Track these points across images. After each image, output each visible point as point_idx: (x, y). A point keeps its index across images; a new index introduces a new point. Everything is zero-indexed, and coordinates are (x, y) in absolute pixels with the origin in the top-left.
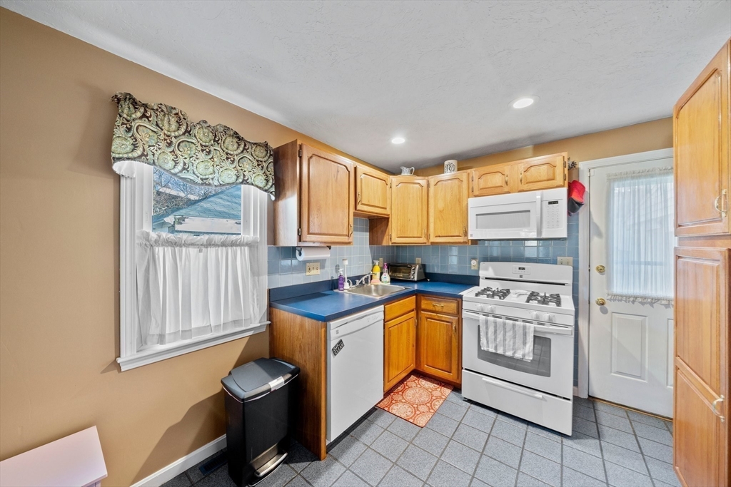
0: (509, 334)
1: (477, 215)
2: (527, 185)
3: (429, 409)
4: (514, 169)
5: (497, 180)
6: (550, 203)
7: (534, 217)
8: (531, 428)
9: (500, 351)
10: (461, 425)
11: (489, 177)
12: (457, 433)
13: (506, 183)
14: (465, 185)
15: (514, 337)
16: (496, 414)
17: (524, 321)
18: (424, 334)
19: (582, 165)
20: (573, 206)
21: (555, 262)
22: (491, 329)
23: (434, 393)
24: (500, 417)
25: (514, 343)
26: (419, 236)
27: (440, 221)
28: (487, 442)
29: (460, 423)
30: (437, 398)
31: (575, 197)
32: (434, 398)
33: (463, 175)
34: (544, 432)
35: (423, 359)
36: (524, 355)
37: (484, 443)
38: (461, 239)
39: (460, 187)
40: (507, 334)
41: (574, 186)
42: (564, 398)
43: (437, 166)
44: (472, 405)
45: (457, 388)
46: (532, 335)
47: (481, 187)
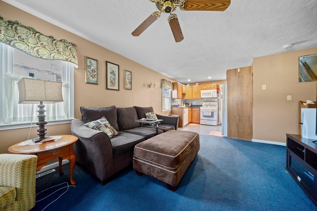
1: (202, 93)
2: (210, 89)
4: (209, 86)
5: (206, 87)
6: (214, 92)
7: (212, 94)
8: (211, 126)
9: (206, 115)
11: (204, 87)
14: (200, 88)
15: (208, 112)
16: (206, 125)
18: (193, 115)
19: (220, 85)
20: (218, 92)
21: (215, 102)
22: (205, 112)
26: (191, 97)
27: (195, 94)
31: (218, 91)
33: (200, 86)
34: (213, 126)
35: (193, 120)
36: (210, 115)
38: (199, 98)
39: (199, 88)
41: (218, 89)
43: (195, 83)
44: (202, 125)
45: (199, 124)
46: (211, 112)
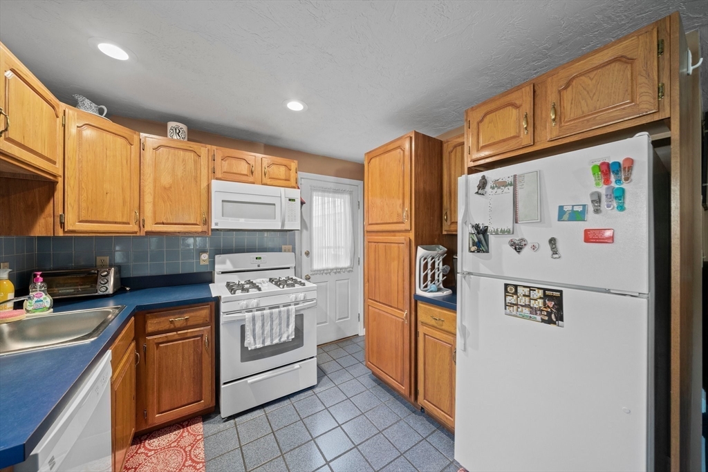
0: (276, 322)
1: (223, 201)
2: (270, 180)
3: (195, 467)
4: (258, 161)
5: (241, 167)
6: (290, 200)
7: (279, 212)
8: (293, 399)
9: (268, 343)
10: (243, 448)
11: (234, 161)
12: (247, 461)
13: (252, 173)
14: (204, 163)
15: (280, 324)
16: (262, 410)
17: (270, 308)
21: (280, 250)
22: (259, 324)
23: (182, 443)
24: (268, 409)
25: (280, 329)
26: (125, 220)
27: (164, 202)
28: (277, 441)
29: (241, 447)
30: (192, 445)
32: (188, 449)
33: (202, 149)
34: (301, 394)
36: (288, 337)
37: (276, 445)
38: (197, 228)
39: (196, 162)
40: (274, 323)
42: (310, 358)
44: (236, 420)
46: (294, 316)
47: (225, 170)
